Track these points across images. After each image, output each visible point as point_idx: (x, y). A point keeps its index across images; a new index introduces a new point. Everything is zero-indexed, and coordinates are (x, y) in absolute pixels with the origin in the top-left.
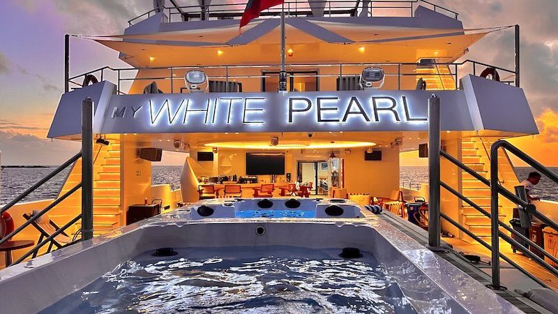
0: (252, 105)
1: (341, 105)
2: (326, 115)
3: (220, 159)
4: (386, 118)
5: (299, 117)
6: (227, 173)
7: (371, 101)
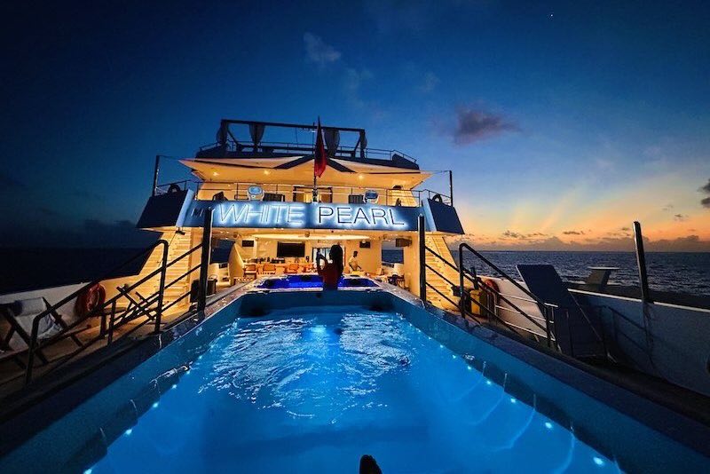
0: (294, 211)
1: (352, 212)
2: (343, 219)
3: (258, 246)
4: (380, 222)
5: (326, 220)
6: (263, 256)
7: (370, 211)
